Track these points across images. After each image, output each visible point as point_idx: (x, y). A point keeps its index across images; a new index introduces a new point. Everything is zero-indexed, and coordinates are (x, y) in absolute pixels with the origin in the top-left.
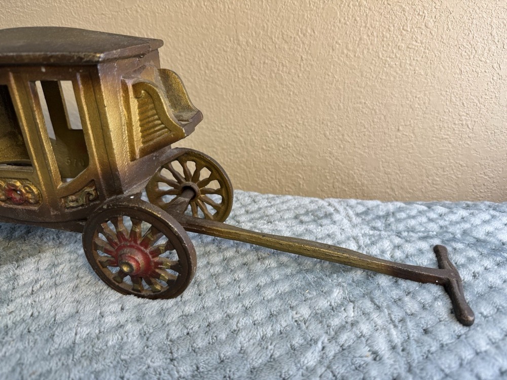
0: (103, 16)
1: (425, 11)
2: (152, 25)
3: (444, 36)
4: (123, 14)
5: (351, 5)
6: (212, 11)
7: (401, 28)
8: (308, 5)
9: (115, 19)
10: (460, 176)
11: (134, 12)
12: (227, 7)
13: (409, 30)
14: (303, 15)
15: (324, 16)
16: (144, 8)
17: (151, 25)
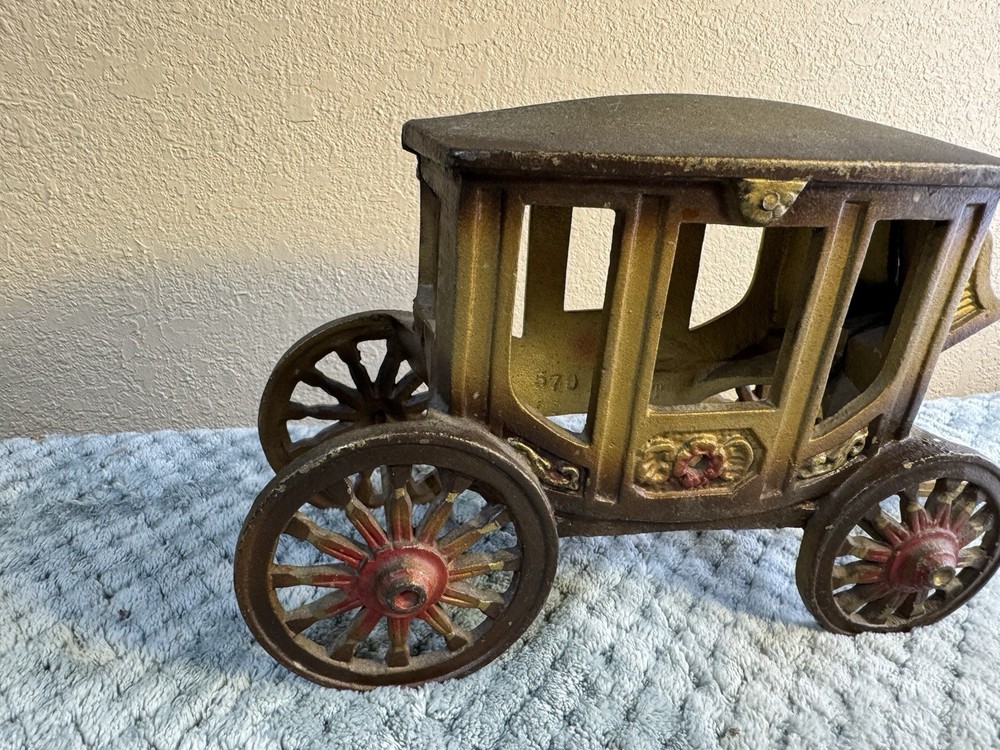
0: (406, 56)
1: (971, 94)
2: (515, 84)
3: (987, 134)
4: (454, 55)
5: (871, 77)
6: (640, 66)
7: (935, 118)
8: (808, 72)
9: (432, 64)
10: (967, 349)
11: (481, 55)
12: (670, 61)
13: (944, 123)
14: (797, 88)
15: (829, 92)
16: (504, 48)
17: (512, 85)
